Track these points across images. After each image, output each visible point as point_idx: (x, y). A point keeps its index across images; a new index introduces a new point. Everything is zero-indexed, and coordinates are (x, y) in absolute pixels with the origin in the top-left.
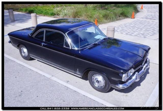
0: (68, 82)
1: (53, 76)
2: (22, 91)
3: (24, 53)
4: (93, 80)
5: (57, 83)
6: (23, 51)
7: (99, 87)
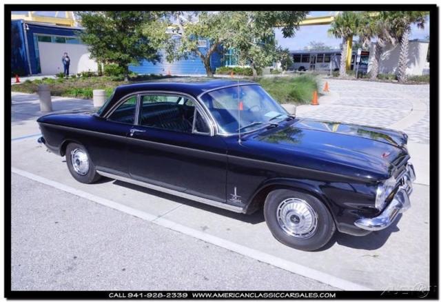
0: (204, 229)
1: (159, 216)
2: (75, 257)
3: (79, 164)
4: (278, 218)
5: (175, 233)
6: (76, 158)
7: (297, 236)
